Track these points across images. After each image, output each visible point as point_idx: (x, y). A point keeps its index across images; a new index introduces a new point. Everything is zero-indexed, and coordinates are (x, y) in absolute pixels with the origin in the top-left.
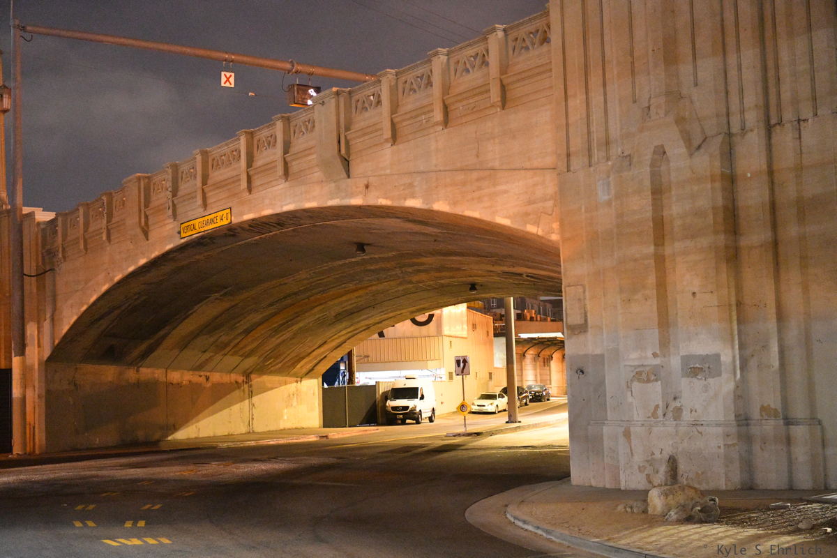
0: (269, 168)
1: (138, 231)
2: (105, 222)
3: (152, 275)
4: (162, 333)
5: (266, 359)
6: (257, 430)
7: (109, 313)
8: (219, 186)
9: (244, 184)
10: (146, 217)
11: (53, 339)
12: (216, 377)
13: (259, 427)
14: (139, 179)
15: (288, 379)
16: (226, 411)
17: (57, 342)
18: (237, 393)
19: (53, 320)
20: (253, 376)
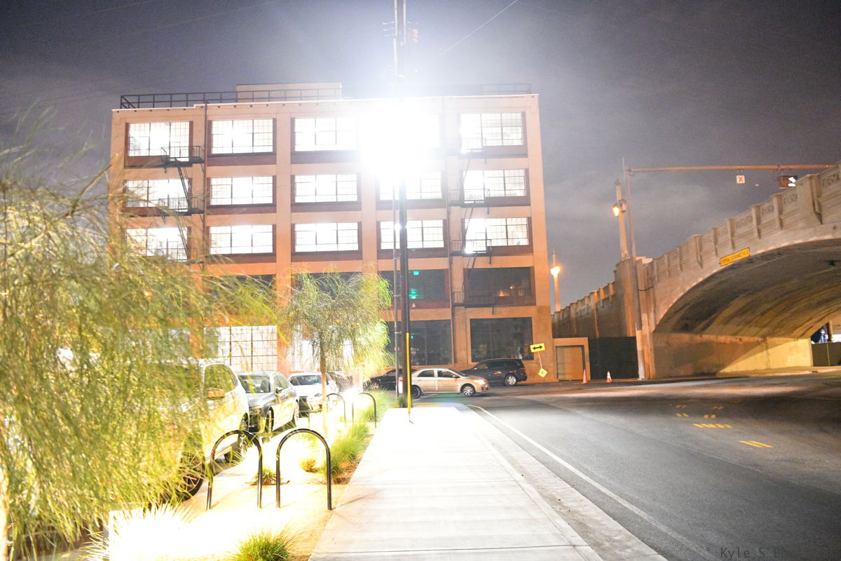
0: (770, 224)
1: (697, 264)
2: (678, 260)
3: (707, 287)
4: (713, 316)
5: (776, 328)
6: (772, 367)
7: (684, 307)
8: (741, 236)
9: (756, 234)
10: (701, 257)
11: (656, 322)
12: (746, 339)
13: (774, 366)
14: (695, 237)
15: (789, 339)
16: (753, 357)
17: (658, 323)
18: (759, 347)
19: (655, 312)
20: (768, 338)
